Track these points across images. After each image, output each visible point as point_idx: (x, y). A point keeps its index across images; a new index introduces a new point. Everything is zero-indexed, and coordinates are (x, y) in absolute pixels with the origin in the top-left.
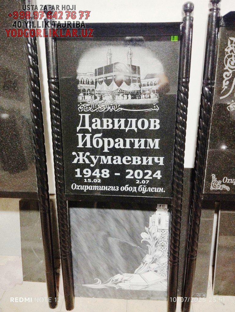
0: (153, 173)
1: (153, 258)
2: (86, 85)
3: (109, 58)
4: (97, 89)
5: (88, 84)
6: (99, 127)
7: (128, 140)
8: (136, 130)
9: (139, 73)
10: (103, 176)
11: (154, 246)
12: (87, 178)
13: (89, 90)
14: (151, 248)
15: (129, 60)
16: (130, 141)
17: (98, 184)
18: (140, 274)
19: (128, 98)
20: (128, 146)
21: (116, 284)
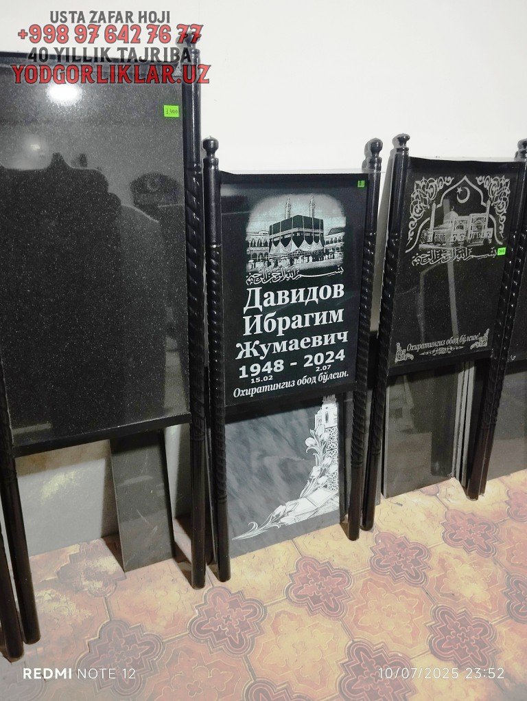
0: (335, 355)
1: (321, 469)
2: (258, 249)
3: (287, 210)
4: (272, 253)
5: (261, 246)
6: (272, 304)
7: (307, 316)
8: (317, 300)
9: (322, 228)
10: (276, 370)
11: (321, 453)
12: (255, 377)
13: (262, 254)
14: (319, 457)
15: (311, 211)
16: (310, 316)
17: (269, 383)
18: (306, 497)
19: (308, 261)
20: (307, 324)
21: (277, 521)
